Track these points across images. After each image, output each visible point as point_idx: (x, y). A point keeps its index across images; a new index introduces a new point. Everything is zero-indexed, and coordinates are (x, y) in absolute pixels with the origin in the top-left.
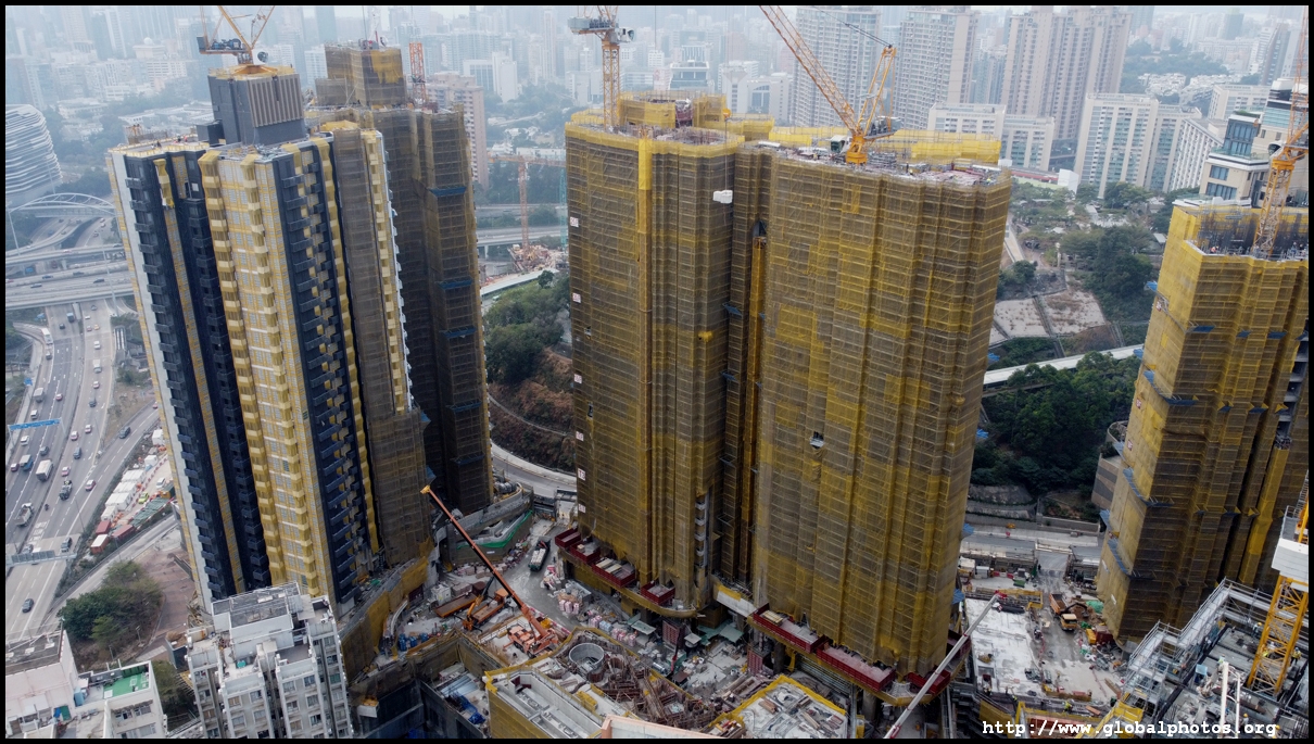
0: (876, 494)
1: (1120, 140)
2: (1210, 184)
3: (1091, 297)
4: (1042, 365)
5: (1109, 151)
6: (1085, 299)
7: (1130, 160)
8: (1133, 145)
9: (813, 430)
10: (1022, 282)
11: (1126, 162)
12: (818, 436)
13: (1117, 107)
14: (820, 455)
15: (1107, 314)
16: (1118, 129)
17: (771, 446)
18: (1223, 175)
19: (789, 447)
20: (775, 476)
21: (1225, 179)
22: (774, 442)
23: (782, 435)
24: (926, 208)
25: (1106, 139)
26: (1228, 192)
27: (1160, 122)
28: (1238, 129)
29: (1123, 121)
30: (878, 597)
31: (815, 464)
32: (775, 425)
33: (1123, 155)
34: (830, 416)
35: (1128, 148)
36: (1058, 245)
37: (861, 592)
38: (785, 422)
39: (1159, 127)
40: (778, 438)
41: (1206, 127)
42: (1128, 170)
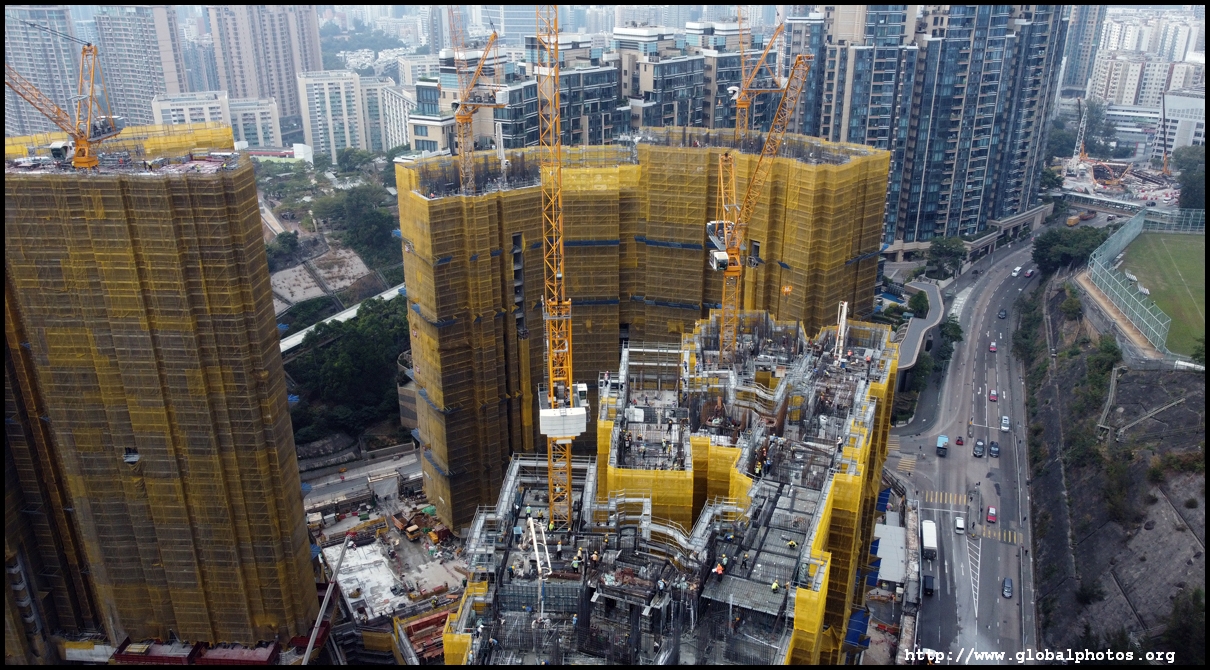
0: (210, 487)
1: (337, 112)
2: (416, 141)
3: (352, 253)
4: (328, 321)
5: (330, 122)
6: (347, 255)
7: (350, 127)
8: (349, 114)
9: (123, 447)
10: (289, 252)
11: (347, 130)
12: (129, 451)
13: (326, 83)
14: (139, 470)
15: (369, 264)
16: (332, 102)
17: (79, 479)
18: (424, 133)
19: (102, 473)
20: (95, 508)
21: (427, 135)
22: (82, 473)
23: (89, 463)
24: (175, 201)
25: (324, 112)
26: (432, 145)
27: (365, 93)
28: (424, 92)
29: (334, 95)
30: (241, 582)
31: (136, 480)
32: (77, 456)
33: (342, 124)
34: (137, 428)
35: (345, 117)
36: (311, 212)
37: (222, 585)
38: (89, 448)
39: (365, 97)
40: (85, 468)
41: (401, 93)
42: (351, 137)
